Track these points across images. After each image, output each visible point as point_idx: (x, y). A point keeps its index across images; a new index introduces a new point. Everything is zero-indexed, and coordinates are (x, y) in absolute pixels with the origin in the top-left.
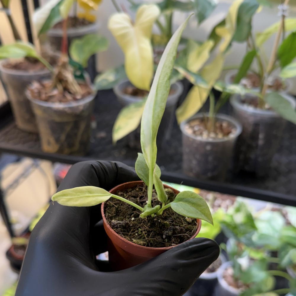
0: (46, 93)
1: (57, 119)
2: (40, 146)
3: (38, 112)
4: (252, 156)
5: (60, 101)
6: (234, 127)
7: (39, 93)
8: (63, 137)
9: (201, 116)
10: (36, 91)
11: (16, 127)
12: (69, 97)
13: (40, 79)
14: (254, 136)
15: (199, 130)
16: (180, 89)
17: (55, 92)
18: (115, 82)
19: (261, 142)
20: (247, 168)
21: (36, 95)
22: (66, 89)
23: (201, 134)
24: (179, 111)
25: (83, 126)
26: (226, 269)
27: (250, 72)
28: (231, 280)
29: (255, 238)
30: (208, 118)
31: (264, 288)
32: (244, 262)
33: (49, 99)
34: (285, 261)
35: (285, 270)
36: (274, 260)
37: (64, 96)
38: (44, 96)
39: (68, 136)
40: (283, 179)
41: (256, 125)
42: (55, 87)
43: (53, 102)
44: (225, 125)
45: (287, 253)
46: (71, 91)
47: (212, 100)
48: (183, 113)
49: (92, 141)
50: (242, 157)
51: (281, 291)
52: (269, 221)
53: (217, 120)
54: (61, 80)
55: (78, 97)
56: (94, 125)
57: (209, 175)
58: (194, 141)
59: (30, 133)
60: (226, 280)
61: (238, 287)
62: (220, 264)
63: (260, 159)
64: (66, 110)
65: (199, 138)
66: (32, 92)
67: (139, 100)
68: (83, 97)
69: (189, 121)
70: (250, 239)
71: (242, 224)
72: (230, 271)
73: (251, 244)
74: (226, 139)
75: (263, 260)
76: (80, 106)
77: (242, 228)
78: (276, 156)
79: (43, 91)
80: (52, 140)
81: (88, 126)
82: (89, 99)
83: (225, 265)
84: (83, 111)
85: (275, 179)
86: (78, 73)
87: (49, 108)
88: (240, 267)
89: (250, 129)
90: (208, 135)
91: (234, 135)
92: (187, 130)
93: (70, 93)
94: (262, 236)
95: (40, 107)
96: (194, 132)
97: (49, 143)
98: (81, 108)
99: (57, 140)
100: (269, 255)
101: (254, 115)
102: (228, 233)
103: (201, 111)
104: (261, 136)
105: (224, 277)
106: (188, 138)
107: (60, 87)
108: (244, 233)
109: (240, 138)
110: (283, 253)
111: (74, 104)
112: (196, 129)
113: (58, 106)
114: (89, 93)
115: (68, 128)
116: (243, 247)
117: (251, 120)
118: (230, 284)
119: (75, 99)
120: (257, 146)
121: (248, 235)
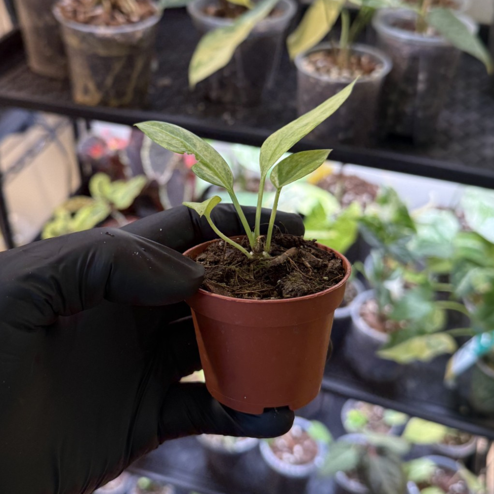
0: (85, 13)
1: (102, 52)
2: (70, 96)
3: (72, 41)
4: (408, 109)
5: (108, 24)
6: (379, 62)
7: (75, 13)
8: (109, 81)
9: (327, 46)
10: (69, 9)
11: (29, 69)
12: (120, 18)
14: (411, 77)
15: (324, 67)
16: (291, 9)
17: (99, 11)
19: (421, 87)
20: (399, 129)
21: (70, 15)
22: (116, 7)
23: (328, 72)
24: (292, 40)
25: (139, 64)
26: (365, 303)
28: (372, 319)
29: (412, 246)
30: (338, 50)
31: (430, 327)
32: (394, 286)
33: (90, 21)
34: (461, 287)
35: (461, 302)
36: (445, 287)
37: (113, 18)
38: (81, 17)
39: (118, 80)
40: (456, 147)
41: (414, 58)
42: (99, 3)
43: (97, 25)
44: (364, 60)
45: (464, 275)
46: (124, 10)
47: (345, 20)
48: (298, 43)
49: (151, 91)
50: (391, 111)
51: (458, 331)
52: (434, 225)
53: (352, 53)
55: (135, 19)
56: (154, 65)
57: (341, 136)
58: (317, 82)
59: (52, 79)
60: (365, 320)
61: (384, 330)
62: (355, 295)
63: (420, 114)
64: (117, 38)
65: (325, 78)
66: (63, 9)
67: (228, 23)
68: (142, 18)
69: (309, 54)
70: (404, 249)
71: (391, 224)
72: (371, 306)
73: (405, 260)
74: (367, 79)
75: (424, 285)
76: (138, 31)
77: (391, 229)
78: (445, 114)
79: (81, 9)
80: (91, 86)
81: (147, 66)
82: (151, 22)
83: (362, 296)
84: (141, 40)
85: (444, 146)
87: (91, 35)
88: (388, 295)
89: (404, 66)
90: (340, 74)
91: (379, 73)
92: (305, 67)
93: (122, 12)
94: (424, 243)
95: (76, 33)
96: (318, 69)
97: (86, 91)
98: (139, 35)
99: (100, 86)
100: (435, 279)
101: (410, 43)
102: (370, 239)
103: (326, 39)
104: (421, 77)
105: (362, 315)
106: (308, 77)
107: (107, 4)
108: (396, 238)
109: (388, 80)
110: (458, 275)
111: (128, 29)
112: (320, 65)
113: (102, 31)
114: (151, 13)
115: (117, 67)
116: (393, 264)
117: (406, 51)
118: (372, 326)
119: (129, 22)
120: (415, 93)
121: (401, 241)
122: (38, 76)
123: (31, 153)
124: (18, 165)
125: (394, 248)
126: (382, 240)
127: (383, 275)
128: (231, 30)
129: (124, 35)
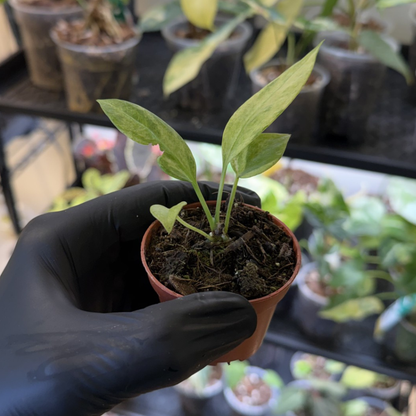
0: (78, 36)
1: (91, 68)
2: (66, 106)
3: (66, 60)
4: (343, 114)
5: (96, 45)
6: (319, 76)
7: (69, 36)
8: (98, 92)
9: (276, 63)
10: (65, 33)
11: (31, 84)
12: (106, 40)
13: (68, 19)
14: (345, 88)
16: (247, 32)
17: (89, 35)
18: (165, 22)
19: (353, 94)
21: (65, 38)
22: (103, 31)
24: (248, 57)
25: (123, 78)
26: (309, 273)
27: (337, 11)
28: (316, 286)
29: (347, 226)
32: (333, 259)
33: (82, 42)
34: (387, 259)
35: (387, 271)
36: (374, 260)
37: (100, 40)
38: (75, 39)
39: (105, 91)
41: (348, 72)
42: (89, 27)
43: (87, 46)
45: (389, 249)
46: (110, 33)
47: (291, 42)
48: (253, 60)
50: (329, 115)
51: (385, 295)
52: (365, 209)
54: (96, 19)
55: (119, 41)
56: (135, 79)
59: (51, 91)
60: (309, 287)
61: (324, 295)
63: (352, 118)
64: (104, 57)
66: (60, 34)
67: (195, 44)
68: (125, 40)
69: (262, 69)
70: (340, 229)
71: (330, 208)
72: (314, 276)
73: (341, 237)
74: (310, 90)
75: (357, 258)
76: (121, 51)
77: (330, 213)
78: (373, 118)
79: (75, 34)
80: (83, 96)
81: (129, 79)
82: (132, 44)
83: (306, 268)
84: (124, 59)
85: (372, 144)
86: (118, 12)
87: (82, 55)
88: (328, 266)
89: (339, 78)
91: (319, 85)
92: (259, 80)
93: (108, 35)
94: (357, 224)
95: (71, 53)
97: (79, 100)
98: (123, 55)
100: (366, 253)
101: (344, 60)
102: (313, 220)
103: (276, 56)
104: (354, 87)
105: (307, 283)
107: (95, 29)
108: (333, 219)
109: (327, 90)
110: (384, 250)
111: (113, 49)
112: (270, 78)
113: (92, 51)
114: (132, 36)
115: (105, 81)
116: (331, 241)
117: (341, 67)
118: (315, 291)
119: (114, 43)
120: (348, 101)
121: (337, 222)
122: (40, 89)
123: (34, 152)
124: (24, 162)
125: (332, 228)
126: (322, 222)
127: (324, 250)
128: (198, 50)
129: (110, 54)
